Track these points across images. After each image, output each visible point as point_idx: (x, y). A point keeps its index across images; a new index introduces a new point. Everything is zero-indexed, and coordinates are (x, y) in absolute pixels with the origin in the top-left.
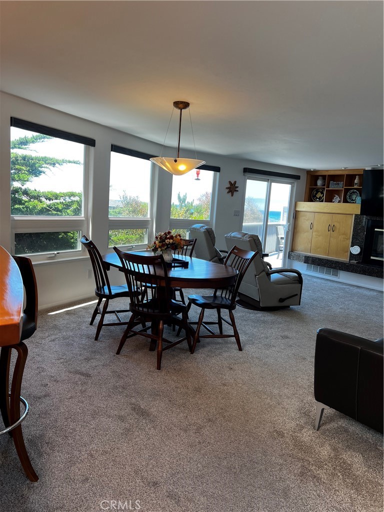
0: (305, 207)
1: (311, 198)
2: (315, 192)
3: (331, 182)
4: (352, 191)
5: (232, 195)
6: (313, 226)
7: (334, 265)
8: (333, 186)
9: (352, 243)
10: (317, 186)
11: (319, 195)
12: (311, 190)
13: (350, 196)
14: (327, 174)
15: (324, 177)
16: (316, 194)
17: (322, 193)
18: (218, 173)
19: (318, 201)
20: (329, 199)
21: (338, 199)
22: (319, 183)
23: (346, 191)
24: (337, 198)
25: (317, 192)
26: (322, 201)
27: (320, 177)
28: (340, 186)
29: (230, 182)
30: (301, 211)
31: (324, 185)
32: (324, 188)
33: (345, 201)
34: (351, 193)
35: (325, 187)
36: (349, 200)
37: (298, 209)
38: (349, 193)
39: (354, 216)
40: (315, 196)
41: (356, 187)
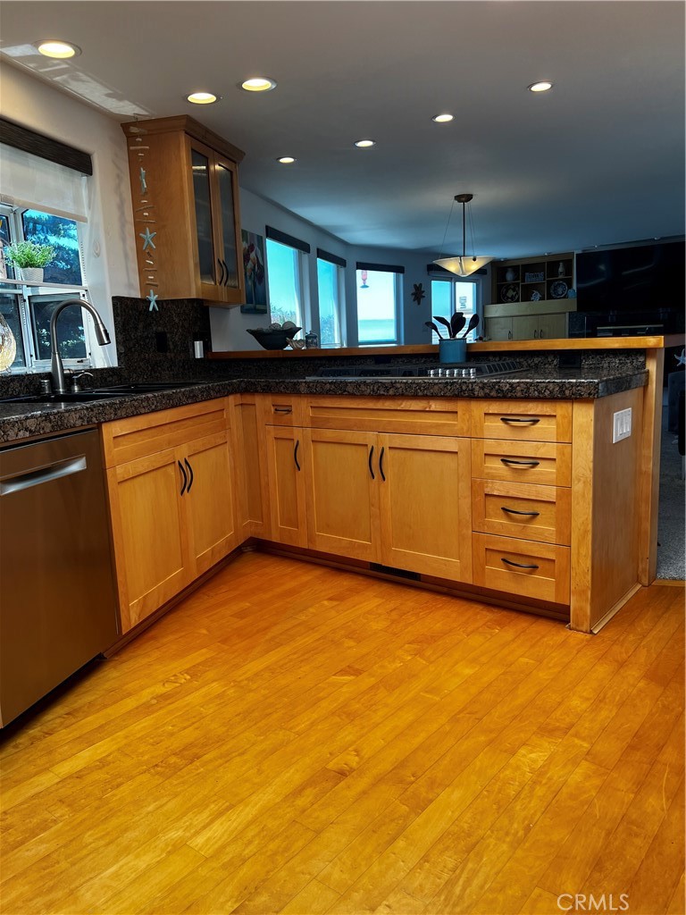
0: (496, 310)
1: (500, 298)
2: (505, 290)
3: (527, 274)
4: (556, 283)
5: (419, 304)
6: (512, 336)
8: (530, 279)
10: (506, 281)
11: (511, 293)
12: (499, 288)
13: (555, 290)
14: (520, 263)
15: (515, 269)
16: (507, 292)
17: (515, 290)
18: (401, 275)
19: (511, 302)
20: (526, 298)
21: (539, 295)
22: (509, 276)
23: (550, 283)
24: (536, 295)
25: (508, 289)
26: (518, 301)
27: (510, 269)
28: (540, 278)
29: (415, 286)
30: (492, 318)
31: (517, 279)
32: (518, 284)
33: (550, 297)
34: (556, 286)
35: (520, 281)
36: (554, 295)
37: (488, 315)
38: (552, 287)
39: (567, 314)
40: (505, 295)
41: (560, 277)
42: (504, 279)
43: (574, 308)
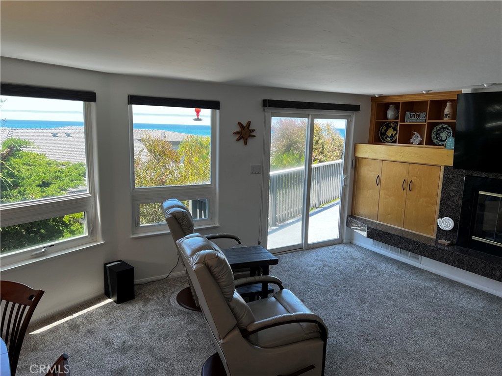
0: (368, 151)
1: (378, 138)
2: (384, 128)
3: (408, 113)
4: (440, 126)
5: (246, 143)
6: (380, 181)
7: (410, 246)
8: (410, 119)
9: (440, 211)
10: (387, 119)
11: (390, 132)
12: (379, 125)
13: (437, 134)
14: (401, 100)
15: (397, 105)
16: (386, 131)
17: (395, 129)
18: (218, 111)
19: (389, 142)
20: (406, 139)
21: (419, 138)
22: (390, 114)
23: (431, 126)
24: (416, 138)
25: (388, 128)
27: (391, 106)
28: (422, 119)
29: (240, 124)
30: (362, 158)
31: (397, 118)
32: (397, 123)
33: (430, 142)
34: (439, 130)
35: (399, 120)
36: (435, 141)
37: (359, 155)
38: (435, 130)
39: (442, 169)
40: (384, 134)
41: (446, 120)
43: (450, 162)
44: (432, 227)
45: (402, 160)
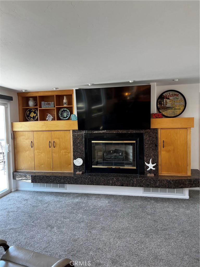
0: (20, 126)
1: (25, 118)
2: (28, 113)
3: (43, 103)
4: (63, 109)
6: (33, 144)
7: (62, 180)
8: (45, 106)
9: (73, 156)
11: (32, 115)
12: (24, 110)
13: (61, 114)
14: (37, 95)
15: (35, 98)
16: (30, 114)
17: (35, 113)
19: (33, 121)
20: (43, 118)
21: (51, 117)
22: (31, 103)
23: (58, 109)
24: (50, 117)
25: (30, 112)
26: (37, 120)
27: (31, 99)
28: (51, 106)
31: (36, 105)
32: (37, 109)
33: (59, 119)
34: (62, 112)
35: (38, 107)
36: (61, 118)
37: (15, 129)
38: (60, 112)
39: (71, 132)
40: (28, 116)
41: (65, 106)
42: (28, 105)
43: (76, 128)
44: (70, 166)
45: (47, 129)
